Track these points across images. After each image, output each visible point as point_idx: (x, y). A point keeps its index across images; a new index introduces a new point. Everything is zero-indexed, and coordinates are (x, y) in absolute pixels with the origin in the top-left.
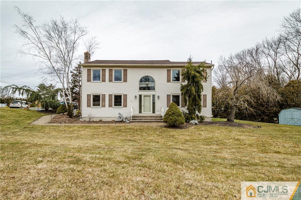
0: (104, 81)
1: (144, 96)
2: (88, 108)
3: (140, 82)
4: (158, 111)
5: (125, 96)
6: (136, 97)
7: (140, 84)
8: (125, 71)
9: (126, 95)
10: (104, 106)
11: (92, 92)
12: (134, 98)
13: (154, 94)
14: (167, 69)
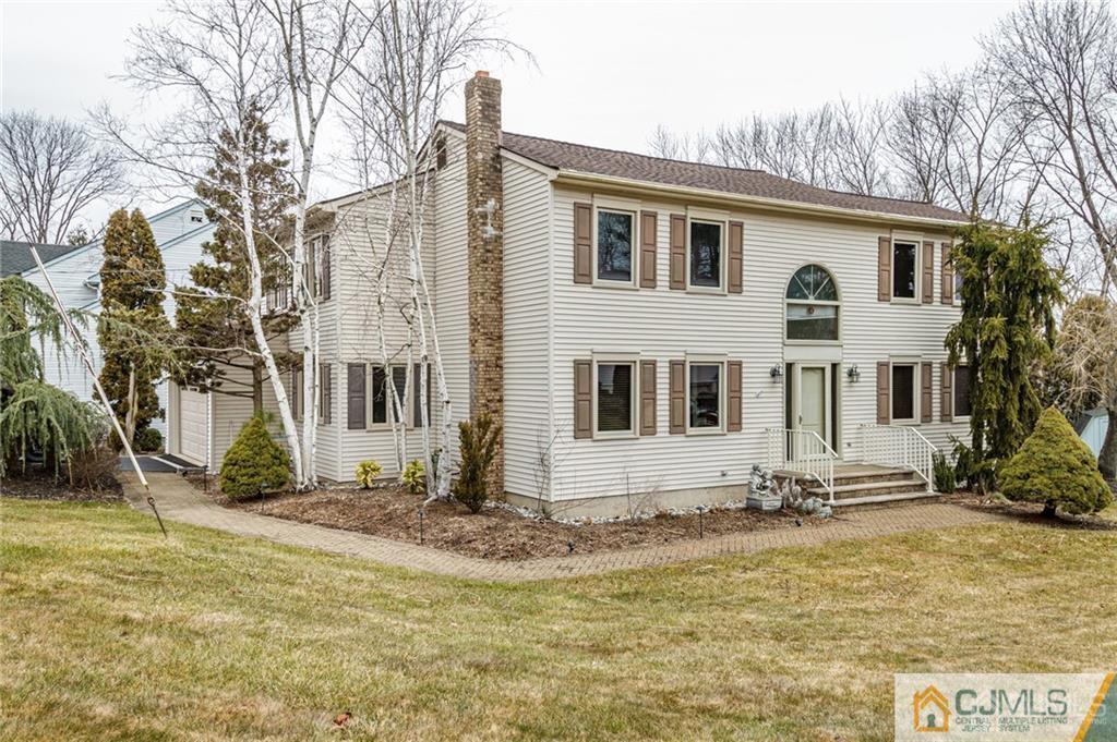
1: (803, 369)
2: (580, 443)
3: (789, 295)
4: (849, 445)
5: (736, 367)
6: (774, 373)
7: (789, 304)
9: (740, 364)
10: (649, 429)
11: (600, 348)
12: (769, 380)
13: (836, 360)
14: (878, 235)
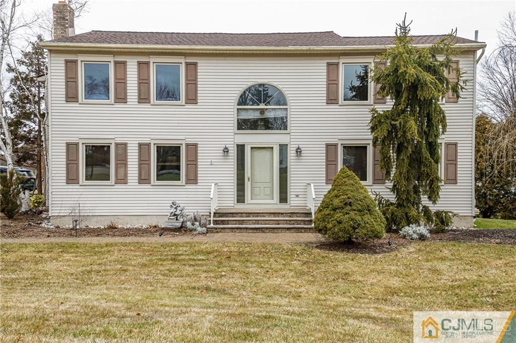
0: (121, 98)
1: (252, 148)
2: (70, 186)
3: (239, 105)
4: (297, 196)
5: (193, 148)
6: (226, 151)
7: (238, 109)
8: (192, 68)
9: (196, 145)
10: (122, 180)
11: (83, 136)
12: (222, 155)
13: (284, 142)
14: (326, 61)
